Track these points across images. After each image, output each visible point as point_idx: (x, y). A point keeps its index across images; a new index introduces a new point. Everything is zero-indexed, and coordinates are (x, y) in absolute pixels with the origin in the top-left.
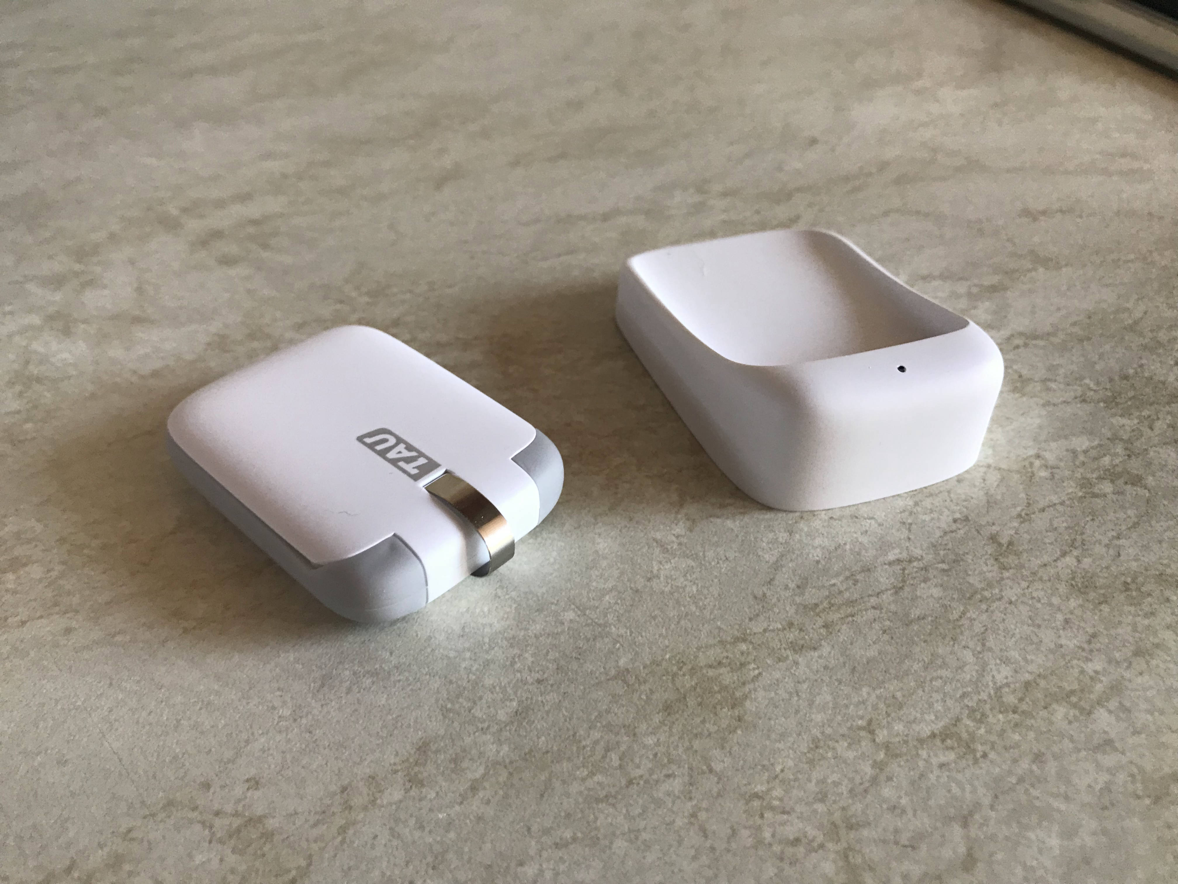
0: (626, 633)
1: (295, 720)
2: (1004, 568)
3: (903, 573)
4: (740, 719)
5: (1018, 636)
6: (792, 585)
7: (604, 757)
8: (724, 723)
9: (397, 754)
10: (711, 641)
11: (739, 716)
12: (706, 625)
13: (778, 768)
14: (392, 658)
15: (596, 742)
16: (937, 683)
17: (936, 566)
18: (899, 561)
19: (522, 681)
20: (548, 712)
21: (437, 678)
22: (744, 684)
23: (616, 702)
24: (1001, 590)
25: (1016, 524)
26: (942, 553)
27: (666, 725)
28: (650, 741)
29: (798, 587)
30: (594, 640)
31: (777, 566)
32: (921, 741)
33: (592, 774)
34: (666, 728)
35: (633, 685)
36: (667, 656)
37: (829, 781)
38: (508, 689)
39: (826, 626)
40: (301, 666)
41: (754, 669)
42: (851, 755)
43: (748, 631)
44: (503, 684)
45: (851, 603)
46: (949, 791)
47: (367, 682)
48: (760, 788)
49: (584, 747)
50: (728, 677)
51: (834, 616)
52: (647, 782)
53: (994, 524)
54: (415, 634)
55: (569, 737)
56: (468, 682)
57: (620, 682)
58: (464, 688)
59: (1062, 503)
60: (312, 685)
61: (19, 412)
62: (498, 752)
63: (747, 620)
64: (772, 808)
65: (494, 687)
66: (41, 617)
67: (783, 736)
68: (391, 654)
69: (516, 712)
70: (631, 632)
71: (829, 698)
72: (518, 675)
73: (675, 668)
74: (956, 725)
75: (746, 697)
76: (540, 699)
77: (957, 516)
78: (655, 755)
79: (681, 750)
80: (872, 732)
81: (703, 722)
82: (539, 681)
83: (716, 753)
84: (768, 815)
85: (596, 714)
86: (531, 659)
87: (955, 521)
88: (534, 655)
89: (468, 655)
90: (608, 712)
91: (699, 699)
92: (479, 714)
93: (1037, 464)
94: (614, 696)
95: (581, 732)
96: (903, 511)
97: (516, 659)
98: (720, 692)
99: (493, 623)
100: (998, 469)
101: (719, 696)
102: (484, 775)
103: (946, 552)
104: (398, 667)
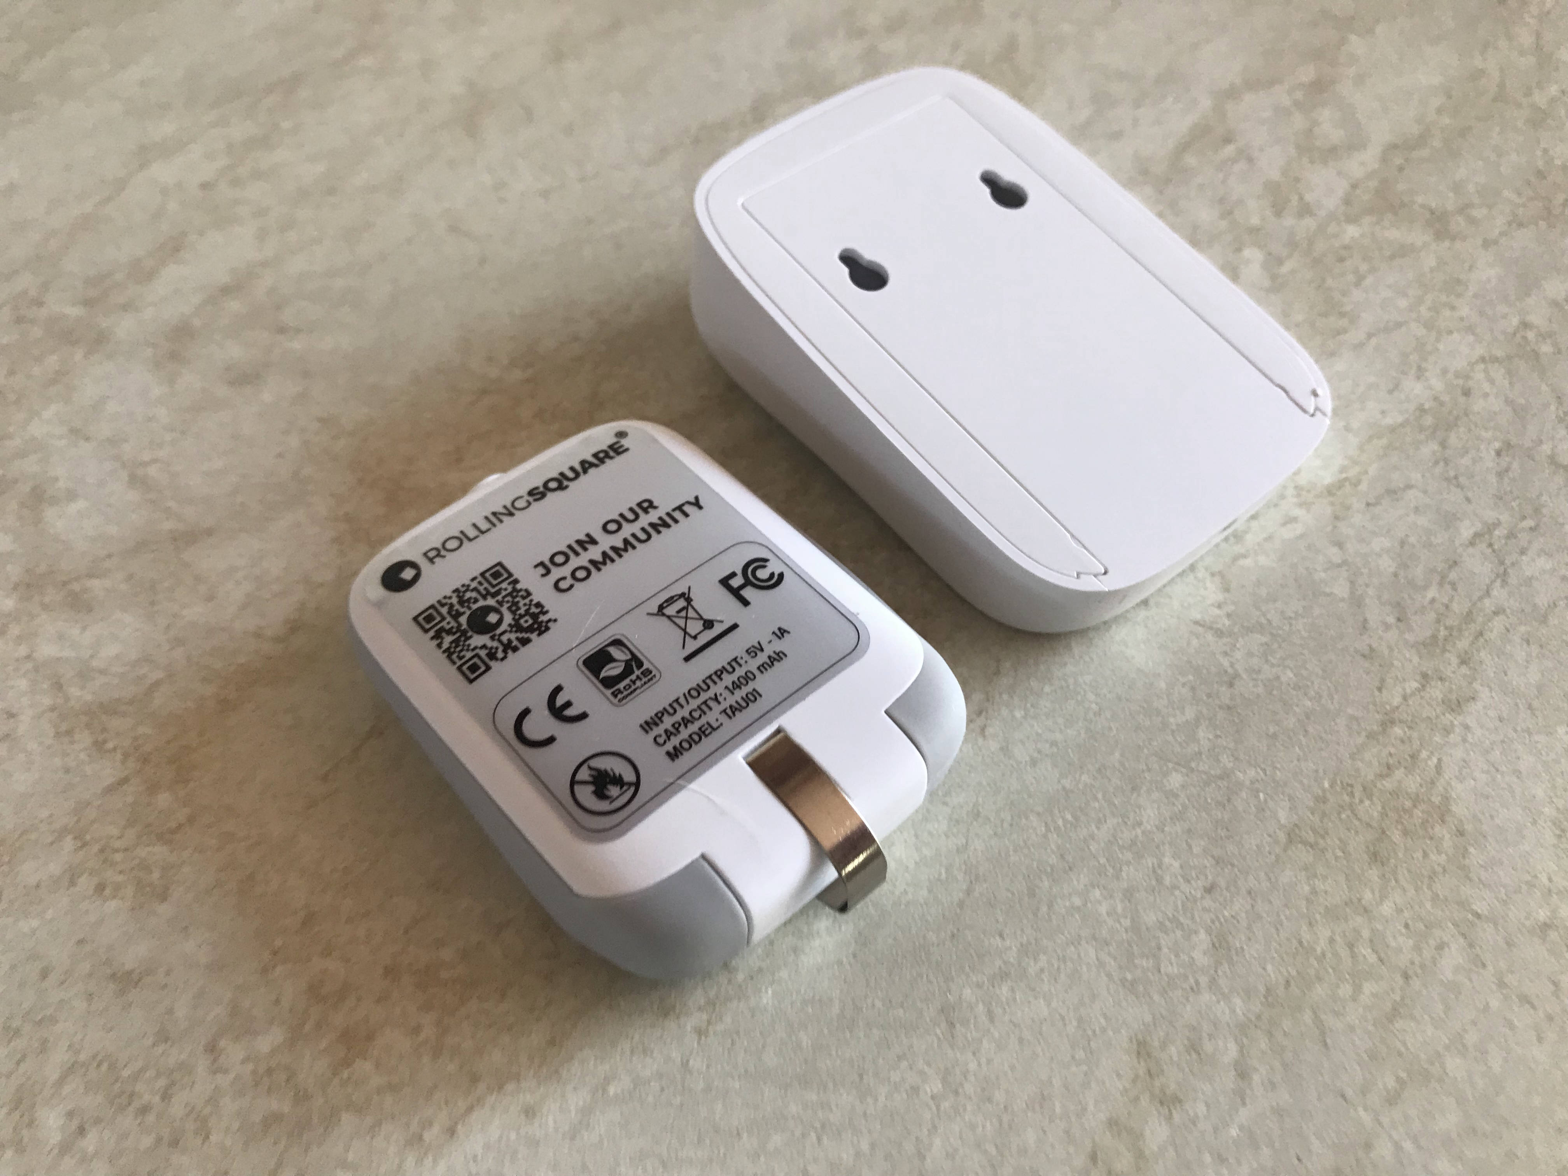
0: (1258, 773)
1: (956, 1093)
3: (1494, 551)
4: (1461, 833)
6: (1391, 620)
7: (1354, 956)
8: (1448, 845)
9: (1119, 1076)
10: (1360, 740)
11: (1458, 830)
12: (1338, 721)
13: (1544, 879)
14: (1008, 943)
15: (1332, 941)
17: (1520, 525)
18: (1477, 535)
19: (1188, 900)
20: (1249, 928)
21: (1083, 942)
22: (1433, 783)
23: (1315, 876)
26: (1513, 504)
27: (1389, 880)
28: (1387, 909)
29: (1399, 620)
30: (1229, 800)
31: (1357, 601)
33: (1358, 988)
34: (1393, 883)
35: (1316, 843)
36: (1326, 785)
38: (1182, 919)
39: (1463, 662)
40: (901, 1011)
41: (1429, 758)
43: (1388, 707)
44: (1170, 915)
45: (1469, 617)
47: (1004, 990)
48: (1542, 915)
49: (1324, 954)
50: (1412, 784)
51: (1463, 644)
52: (1423, 966)
53: (1541, 442)
54: (1010, 895)
55: (1297, 949)
56: (1126, 931)
57: (1300, 845)
58: (1129, 942)
60: (938, 1031)
62: (1233, 1011)
63: (1377, 693)
65: (1162, 924)
66: (470, 1109)
67: (1521, 832)
68: (1001, 936)
69: (1213, 946)
70: (1264, 771)
71: (1532, 759)
72: (1177, 893)
73: (1346, 798)
75: (1446, 799)
76: (1226, 913)
77: (1497, 445)
78: (1407, 926)
79: (1428, 905)
81: (1425, 855)
82: (1209, 890)
83: (1467, 890)
85: (1304, 903)
86: (1176, 864)
87: (1499, 453)
88: (1175, 856)
89: (1097, 893)
90: (1314, 892)
91: (1399, 827)
92: (1171, 969)
93: (1531, 335)
94: (1306, 868)
95: (1306, 936)
96: (1436, 463)
97: (1159, 872)
98: (1415, 806)
99: (1093, 832)
100: (1495, 360)
101: (1418, 813)
102: (1241, 1051)
103: (1517, 501)
104: (1024, 950)
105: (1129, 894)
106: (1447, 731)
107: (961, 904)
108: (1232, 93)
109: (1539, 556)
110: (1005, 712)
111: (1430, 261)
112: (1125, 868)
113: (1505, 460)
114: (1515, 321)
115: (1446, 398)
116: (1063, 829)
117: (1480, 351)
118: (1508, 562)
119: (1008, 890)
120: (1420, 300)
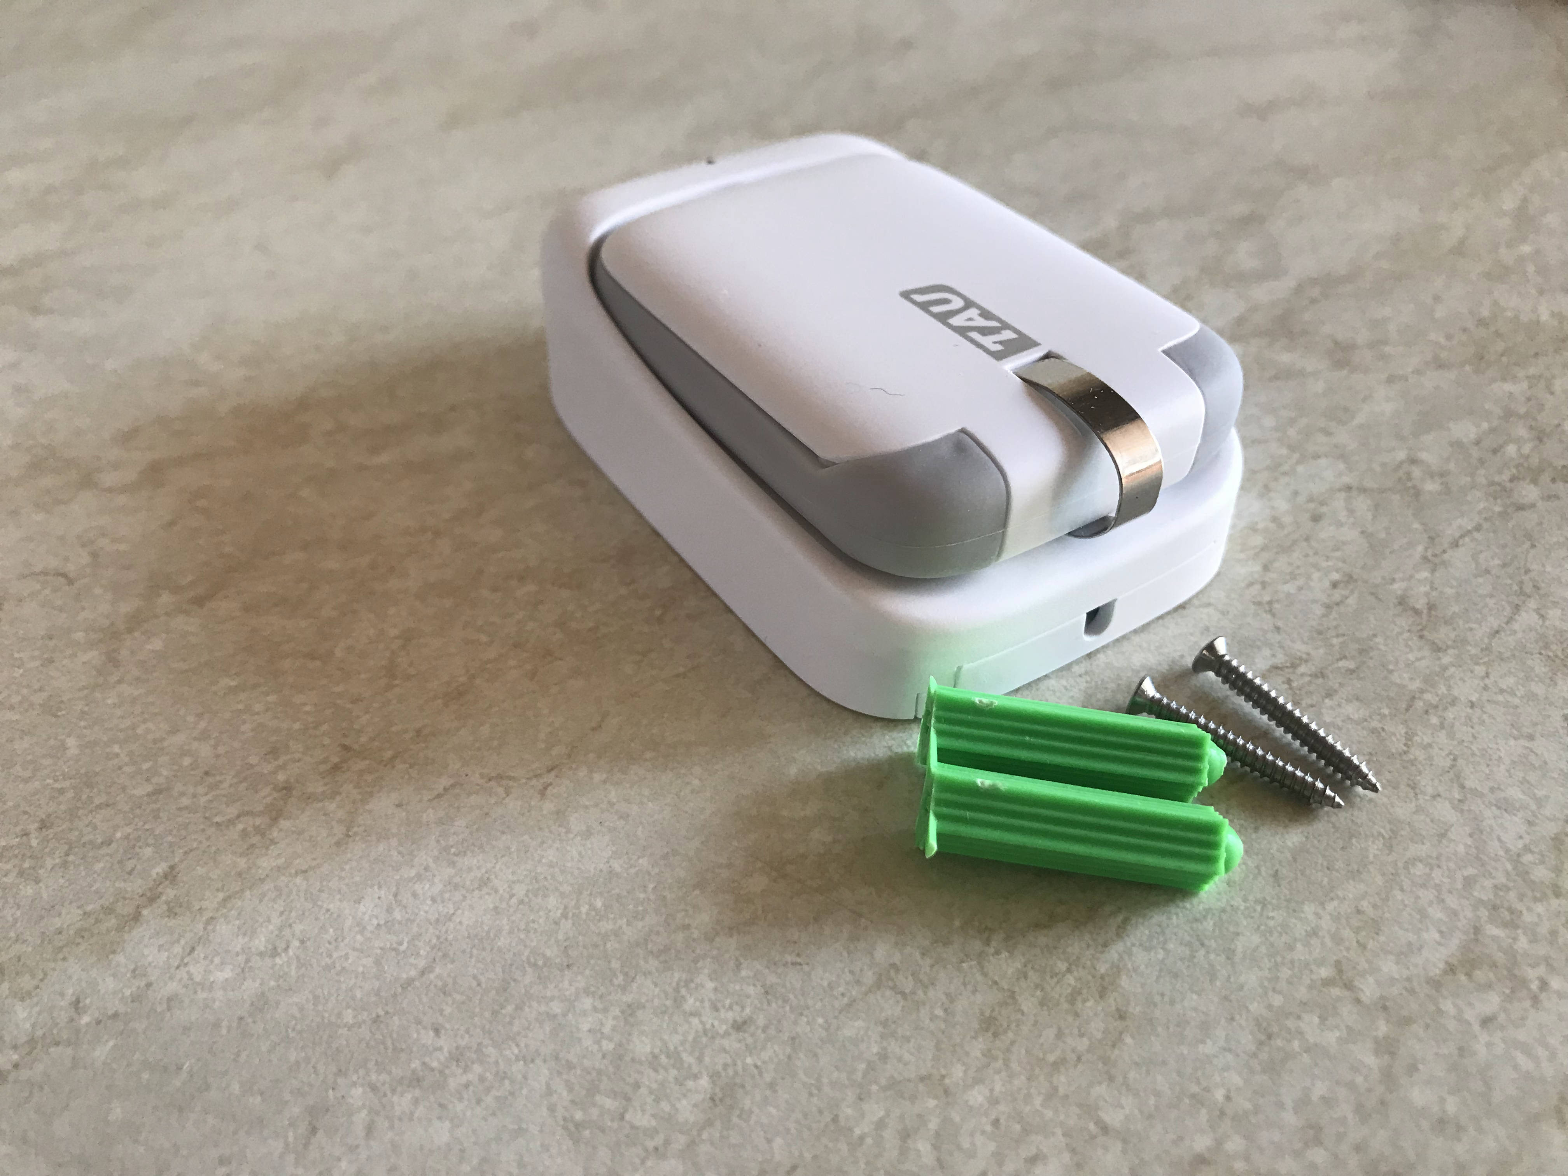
2: (1437, 649)
3: (1291, 688)
4: (1121, 1016)
5: (1507, 761)
7: (904, 1152)
8: (1096, 1027)
11: (1118, 1010)
13: (1220, 1095)
14: (441, 1042)
15: (881, 1125)
16: (1419, 870)
17: (1336, 665)
19: (705, 1032)
20: (772, 1086)
21: (538, 1061)
23: (893, 1034)
24: (1449, 688)
25: (1425, 574)
26: (1335, 641)
27: (995, 1059)
28: (977, 1096)
32: (1436, 984)
34: (999, 1064)
35: (913, 993)
37: (1315, 1097)
38: (684, 1056)
42: (1331, 1038)
44: (672, 1048)
46: (1516, 1067)
47: (402, 1102)
48: (1202, 1143)
53: (1393, 580)
54: (474, 984)
55: (826, 1126)
56: (604, 1057)
57: (888, 993)
58: (600, 1072)
59: (1478, 528)
60: (291, 1135)
65: (655, 1057)
67: (1206, 1029)
68: (437, 1032)
69: (712, 1099)
71: (1256, 939)
72: (695, 1021)
74: (1477, 940)
76: (749, 1060)
77: (1336, 576)
78: (996, 1123)
79: (1038, 1101)
80: (1349, 986)
81: (1060, 1035)
82: (739, 1026)
83: (1103, 1091)
85: (863, 1066)
87: (1335, 585)
89: (587, 1003)
90: (884, 1057)
91: (1038, 993)
92: (642, 1119)
93: (1417, 472)
94: (885, 1023)
95: (847, 1111)
96: (1251, 584)
97: (683, 991)
98: (1069, 970)
99: (621, 927)
100: (1363, 490)
101: (1070, 979)
103: (1341, 639)
104: (457, 1056)
105: (630, 1011)
110: (583, 772)
111: (1319, 386)
112: (639, 979)
113: (1339, 594)
114: (1402, 456)
115: (1287, 520)
116: (584, 917)
117: (1347, 479)
119: (475, 977)
120: (1292, 421)
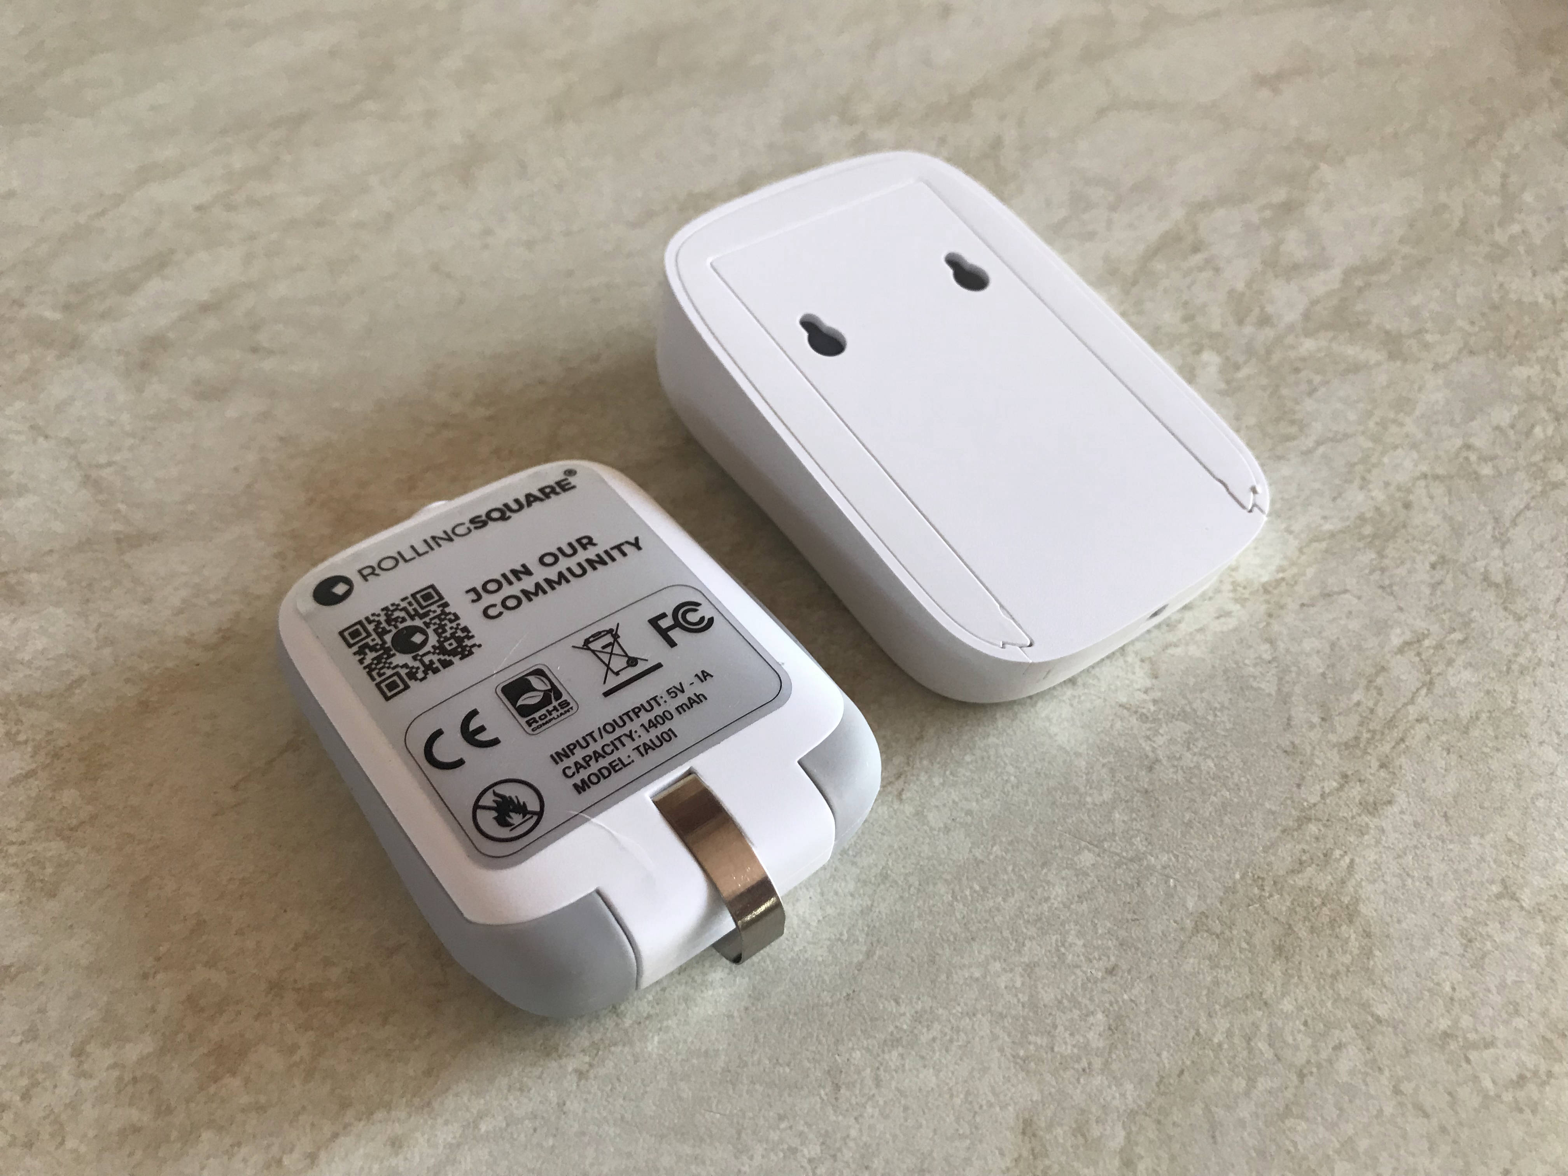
0: (1170, 859)
1: (834, 1157)
2: (1519, 618)
3: (1422, 660)
4: (1368, 935)
6: (1316, 720)
7: (1251, 1050)
8: (1354, 945)
9: (1002, 1154)
10: (1275, 834)
11: (1364, 931)
12: (1255, 813)
13: (1447, 988)
14: (903, 1009)
15: (1229, 1034)
16: (1540, 803)
17: (1449, 638)
18: (1408, 643)
19: (1088, 980)
21: (979, 1015)
22: (1343, 882)
23: (1218, 966)
24: (1534, 651)
25: (1496, 552)
26: (1444, 617)
27: (1292, 976)
28: (1287, 1005)
29: (1323, 719)
30: (1138, 884)
31: (1284, 699)
33: (1252, 1082)
34: (1296, 979)
35: (1222, 933)
36: (1238, 876)
37: (1509, 982)
38: (1080, 999)
39: (1382, 766)
40: (787, 1069)
41: (1342, 856)
42: (1510, 937)
43: (1305, 804)
44: (1069, 994)
45: (1391, 723)
47: (893, 1057)
48: (1444, 1024)
49: (1220, 1045)
50: (1324, 881)
51: (1386, 748)
52: (1319, 1066)
53: (1476, 560)
54: (909, 960)
55: (1193, 1039)
56: (1023, 1006)
57: (1205, 934)
58: (1024, 1018)
59: (1527, 507)
60: (822, 1092)
61: (31, 774)
62: (1123, 1095)
63: (1295, 789)
64: (1474, 1046)
65: (1060, 1002)
66: (335, 1136)
67: (1427, 939)
68: (896, 1001)
69: (1110, 1029)
70: (1176, 857)
71: (1443, 867)
72: (1078, 971)
73: (1256, 891)
75: (1356, 900)
76: (1126, 997)
77: (1433, 558)
78: (1305, 1024)
79: (1329, 1004)
80: (1513, 897)
81: (1330, 953)
82: (1111, 971)
83: (1369, 993)
84: (1473, 1055)
85: (1204, 992)
86: (1080, 943)
87: (1433, 566)
88: (1080, 934)
89: (997, 966)
90: (1216, 983)
91: (1307, 923)
92: (1065, 1049)
93: (1473, 457)
94: (1210, 958)
95: (1204, 1026)
96: (1372, 572)
97: (1063, 950)
98: (1323, 904)
99: (999, 903)
100: (1436, 477)
101: (1325, 910)
102: (1128, 1138)
103: (1448, 614)
104: (917, 1018)
105: (1030, 968)
106: (1362, 832)
107: (860, 966)
108: (1204, 206)
109: (1465, 668)
110: (923, 777)
111: (1382, 379)
112: (1028, 944)
113: (1438, 574)
114: (1459, 442)
115: (1387, 509)
116: (970, 898)
117: (1424, 468)
118: (1435, 670)
119: (908, 955)
120: (1369, 414)
